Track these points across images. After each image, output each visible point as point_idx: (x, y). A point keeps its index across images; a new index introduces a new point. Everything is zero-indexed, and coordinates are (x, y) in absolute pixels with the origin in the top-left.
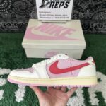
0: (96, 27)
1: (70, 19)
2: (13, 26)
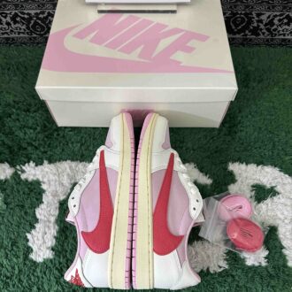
2: (8, 24)
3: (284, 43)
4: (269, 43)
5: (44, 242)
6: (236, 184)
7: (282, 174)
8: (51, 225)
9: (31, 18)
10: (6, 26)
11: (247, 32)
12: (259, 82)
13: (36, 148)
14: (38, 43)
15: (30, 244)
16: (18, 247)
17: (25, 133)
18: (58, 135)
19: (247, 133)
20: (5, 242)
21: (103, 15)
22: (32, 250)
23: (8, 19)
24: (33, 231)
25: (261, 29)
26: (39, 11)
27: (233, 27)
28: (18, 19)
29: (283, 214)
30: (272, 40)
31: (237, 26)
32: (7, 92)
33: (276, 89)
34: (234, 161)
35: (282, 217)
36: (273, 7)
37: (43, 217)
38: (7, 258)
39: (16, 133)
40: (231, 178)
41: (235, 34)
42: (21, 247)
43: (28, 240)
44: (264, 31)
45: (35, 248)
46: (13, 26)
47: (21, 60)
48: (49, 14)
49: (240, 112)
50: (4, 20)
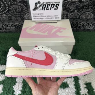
0: (84, 25)
1: (60, 19)
2: (10, 27)
5: (18, 89)
8: (21, 83)
9: (16, 25)
11: (77, 28)
14: (18, 32)
15: (14, 89)
16: (10, 90)
19: (79, 55)
20: (6, 89)
22: (14, 91)
23: (10, 26)
24: (15, 85)
25: (81, 27)
26: (19, 23)
27: (73, 26)
28: (13, 25)
29: (92, 78)
30: (85, 30)
35: (92, 80)
37: (18, 81)
38: (7, 94)
42: (11, 90)
43: (13, 88)
45: (15, 91)
46: (11, 27)
47: (13, 37)
48: (22, 24)
49: (77, 49)
50: (9, 26)
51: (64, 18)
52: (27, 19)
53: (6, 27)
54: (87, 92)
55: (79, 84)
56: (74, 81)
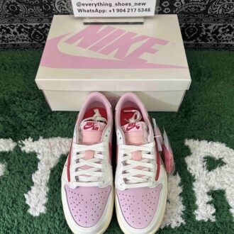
0: (217, 32)
1: (152, 13)
2: (15, 33)
3: (228, 47)
4: (215, 48)
6: (191, 156)
7: (228, 148)
9: (32, 29)
10: (13, 35)
11: (198, 39)
12: (208, 77)
13: (34, 127)
14: (37, 48)
15: (27, 202)
16: (17, 205)
17: (26, 116)
18: (51, 117)
19: (199, 116)
20: (7, 201)
21: (87, 26)
22: (29, 207)
23: (15, 30)
24: (29, 193)
25: (209, 37)
26: (38, 24)
27: (187, 35)
28: (23, 30)
30: (218, 45)
31: (190, 34)
32: (13, 85)
33: (222, 82)
34: (189, 138)
35: (227, 182)
36: (218, 20)
37: (37, 182)
38: (8, 213)
39: (19, 116)
40: (187, 152)
41: (188, 40)
42: (20, 205)
43: (25, 200)
44: (211, 38)
46: (19, 35)
47: (24, 61)
48: (46, 26)
49: (193, 100)
50: (12, 30)
51: (164, 11)
52: (60, 11)
53: (4, 33)
54: (213, 215)
55: (193, 192)
56: (180, 185)
